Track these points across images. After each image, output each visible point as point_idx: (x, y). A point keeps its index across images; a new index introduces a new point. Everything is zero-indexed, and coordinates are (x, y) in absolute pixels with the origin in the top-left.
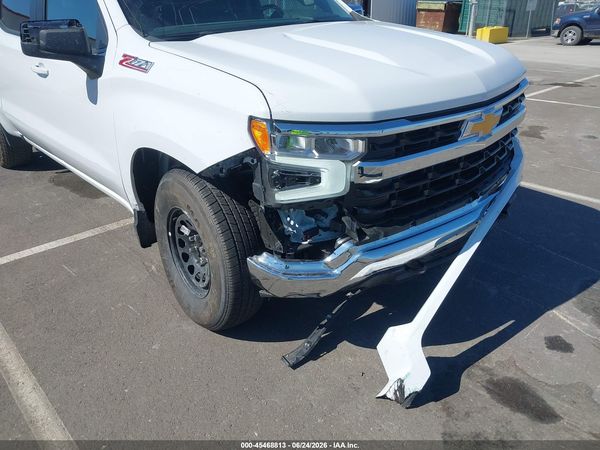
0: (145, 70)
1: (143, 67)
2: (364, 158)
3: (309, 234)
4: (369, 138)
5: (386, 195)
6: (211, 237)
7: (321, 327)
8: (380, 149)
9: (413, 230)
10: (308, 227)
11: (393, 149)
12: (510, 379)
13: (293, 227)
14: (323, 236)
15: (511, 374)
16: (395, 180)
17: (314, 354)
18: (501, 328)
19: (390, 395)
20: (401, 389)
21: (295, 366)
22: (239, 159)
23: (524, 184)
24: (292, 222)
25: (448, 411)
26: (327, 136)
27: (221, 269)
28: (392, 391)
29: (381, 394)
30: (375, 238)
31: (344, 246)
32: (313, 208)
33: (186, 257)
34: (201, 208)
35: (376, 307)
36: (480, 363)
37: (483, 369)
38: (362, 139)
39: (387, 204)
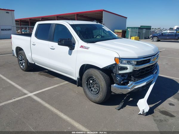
0: (88, 49)
1: (87, 48)
2: (136, 65)
3: (123, 80)
4: (137, 61)
5: (139, 72)
6: (102, 81)
7: (122, 102)
8: (139, 63)
9: (143, 79)
10: (122, 79)
11: (140, 63)
12: (164, 111)
13: (119, 79)
14: (125, 81)
15: (164, 110)
16: (140, 69)
17: (122, 108)
18: (159, 102)
19: (141, 113)
20: (144, 111)
21: (119, 110)
22: (112, 65)
23: (159, 75)
24: (119, 78)
25: (153, 116)
26: (129, 61)
27: (104, 88)
28: (142, 112)
29: (139, 113)
30: (137, 81)
31: (130, 83)
32: (123, 75)
33: (90, 88)
34: (99, 75)
35: (131, 99)
36: (157, 108)
37: (158, 109)
38: (136, 61)
39: (139, 74)
